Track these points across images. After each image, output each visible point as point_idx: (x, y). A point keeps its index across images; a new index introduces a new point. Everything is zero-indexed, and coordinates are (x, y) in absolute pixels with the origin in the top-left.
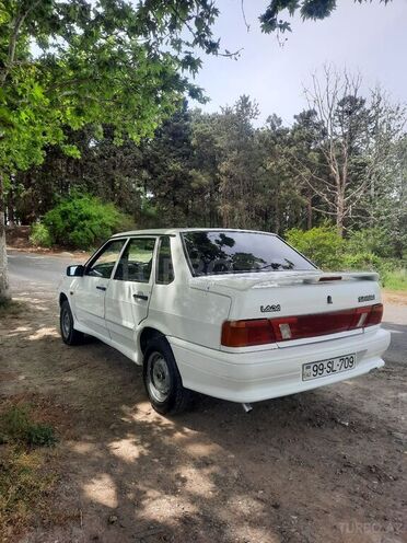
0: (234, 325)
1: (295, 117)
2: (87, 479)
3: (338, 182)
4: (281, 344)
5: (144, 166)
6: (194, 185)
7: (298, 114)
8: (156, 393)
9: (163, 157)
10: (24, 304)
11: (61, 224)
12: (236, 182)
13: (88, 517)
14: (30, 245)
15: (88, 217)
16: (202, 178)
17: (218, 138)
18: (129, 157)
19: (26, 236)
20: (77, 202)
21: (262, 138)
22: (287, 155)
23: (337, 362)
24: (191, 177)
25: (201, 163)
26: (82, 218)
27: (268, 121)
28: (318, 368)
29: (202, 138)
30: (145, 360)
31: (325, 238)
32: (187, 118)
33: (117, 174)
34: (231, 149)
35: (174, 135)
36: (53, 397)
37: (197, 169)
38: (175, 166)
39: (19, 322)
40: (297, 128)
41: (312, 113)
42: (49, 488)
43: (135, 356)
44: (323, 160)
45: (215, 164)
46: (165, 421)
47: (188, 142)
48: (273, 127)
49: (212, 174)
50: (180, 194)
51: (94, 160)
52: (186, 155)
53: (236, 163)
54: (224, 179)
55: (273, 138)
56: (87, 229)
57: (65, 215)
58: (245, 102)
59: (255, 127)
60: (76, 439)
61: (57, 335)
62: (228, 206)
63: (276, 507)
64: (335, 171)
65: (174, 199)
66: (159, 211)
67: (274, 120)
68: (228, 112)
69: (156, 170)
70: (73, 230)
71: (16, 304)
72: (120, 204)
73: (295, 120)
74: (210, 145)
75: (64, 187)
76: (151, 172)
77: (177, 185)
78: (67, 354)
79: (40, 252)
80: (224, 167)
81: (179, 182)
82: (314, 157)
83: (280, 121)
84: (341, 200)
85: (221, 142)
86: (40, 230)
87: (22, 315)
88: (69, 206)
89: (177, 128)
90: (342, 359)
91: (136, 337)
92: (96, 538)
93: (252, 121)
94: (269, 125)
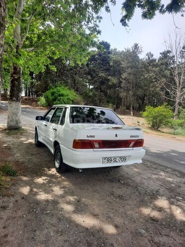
0: (77, 141)
1: (160, 53)
2: (22, 187)
3: (178, 85)
4: (95, 150)
5: (89, 74)
6: (110, 83)
7: (162, 52)
8: (57, 165)
9: (97, 70)
10: (26, 130)
11: (51, 98)
12: (129, 83)
13: (17, 196)
14: (38, 106)
15: (62, 95)
16: (114, 80)
17: (122, 63)
18: (83, 70)
19: (37, 101)
20: (58, 88)
21: (143, 63)
22: (154, 72)
23: (118, 159)
24: (109, 79)
25: (114, 73)
26: (60, 95)
27: (147, 55)
28: (109, 160)
29: (116, 62)
30: (55, 152)
31: (164, 111)
32: (109, 53)
33: (77, 77)
34: (128, 68)
35: (103, 60)
36: (23, 163)
37: (112, 76)
38: (102, 74)
39: (22, 136)
40: (160, 59)
41: (169, 52)
42: (8, 187)
43: (52, 151)
44: (171, 75)
45: (120, 74)
46: (58, 174)
47: (109, 64)
48: (149, 58)
49: (119, 79)
50: (104, 87)
51: (67, 70)
52: (108, 70)
53: (130, 74)
54: (124, 81)
55: (148, 63)
56: (61, 100)
57: (53, 94)
58: (136, 46)
59: (140, 58)
60: (24, 176)
61: (34, 142)
62: (125, 94)
63: (78, 201)
64: (177, 80)
65: (101, 89)
66: (94, 94)
67: (150, 55)
68: (128, 51)
69: (93, 76)
70: (55, 101)
71: (23, 130)
72: (77, 90)
73: (161, 55)
74: (119, 65)
75: (54, 82)
76: (91, 76)
77: (102, 83)
78: (35, 150)
79: (42, 109)
80: (124, 76)
81: (104, 82)
82: (167, 73)
83: (152, 56)
84: (178, 94)
85: (124, 64)
86: (43, 100)
87: (24, 134)
88: (55, 90)
89: (105, 57)
90: (121, 158)
91: (52, 144)
92: (17, 201)
93: (139, 55)
94: (147, 57)
